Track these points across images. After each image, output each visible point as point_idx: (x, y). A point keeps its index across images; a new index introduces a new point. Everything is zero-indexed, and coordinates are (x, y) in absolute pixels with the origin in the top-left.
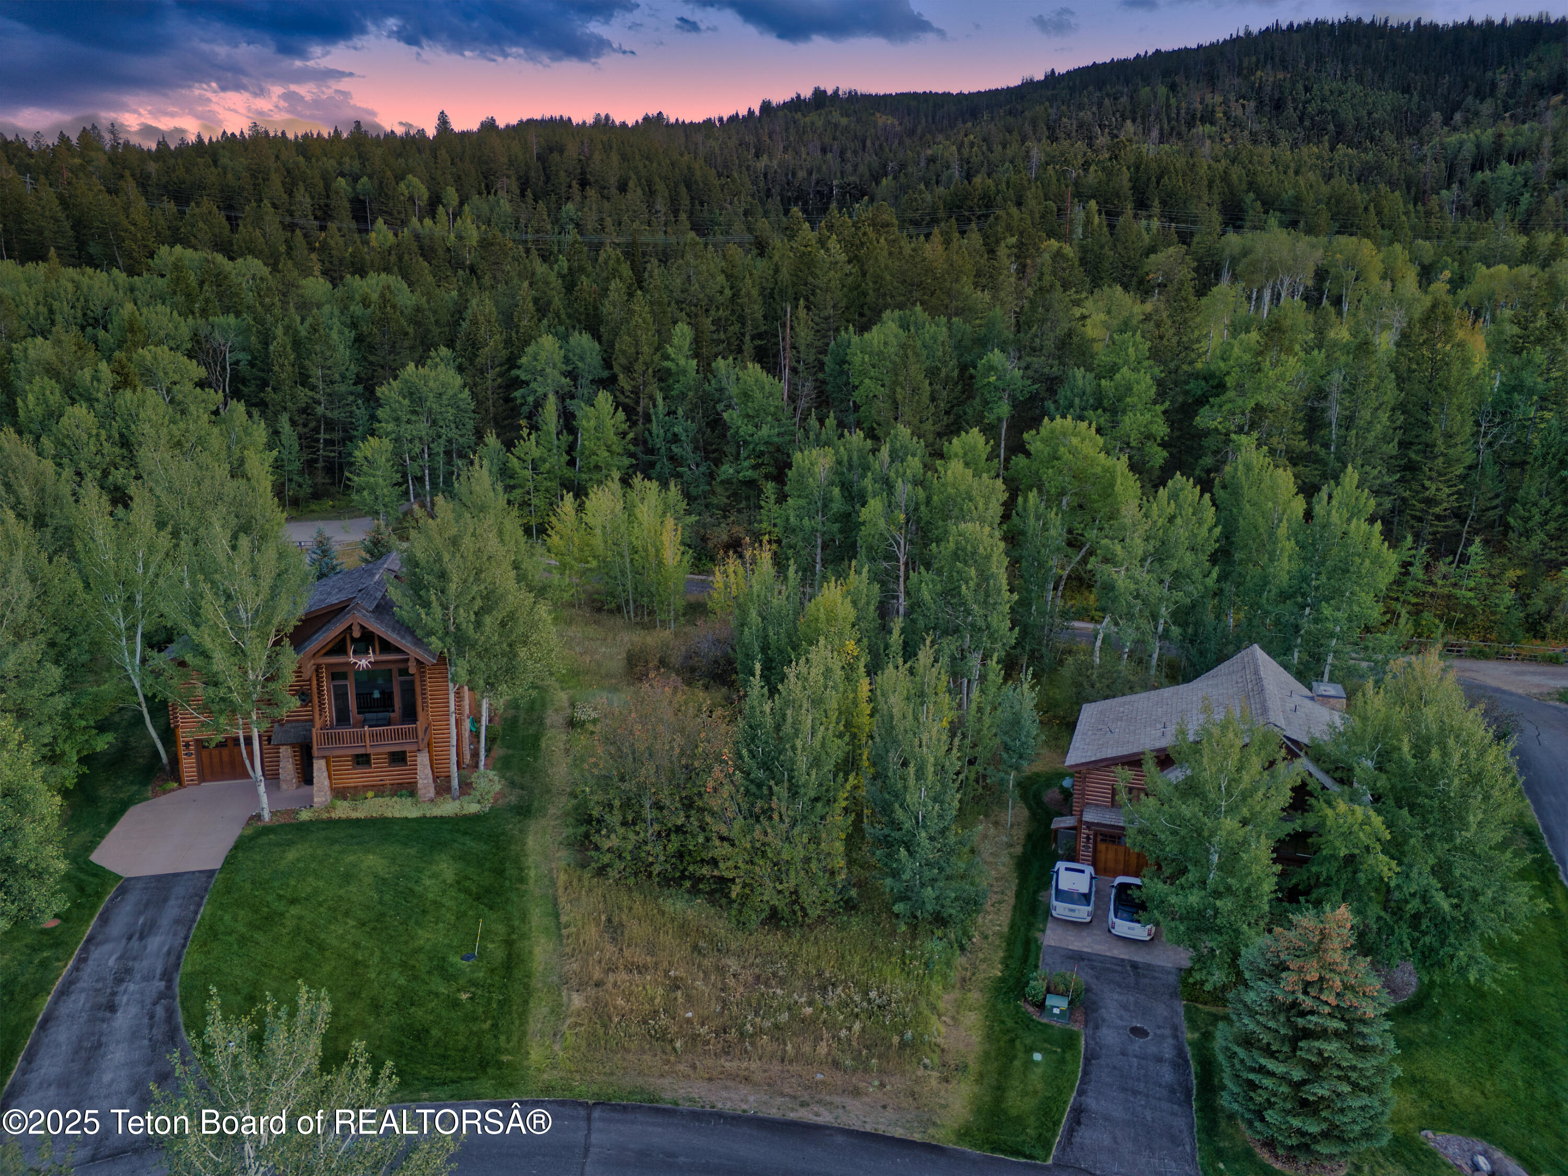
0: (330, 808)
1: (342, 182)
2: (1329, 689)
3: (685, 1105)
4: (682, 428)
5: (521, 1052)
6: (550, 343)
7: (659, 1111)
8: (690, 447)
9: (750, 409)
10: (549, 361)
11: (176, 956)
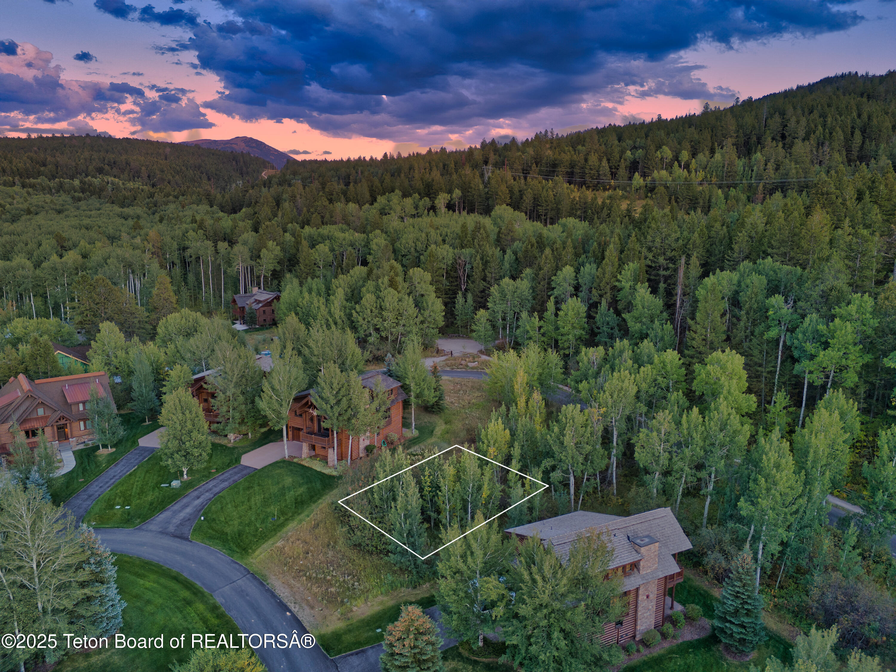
0: (304, 460)
1: (629, 153)
2: (647, 540)
3: (269, 586)
4: (612, 317)
5: (254, 551)
6: (568, 271)
7: (262, 584)
8: (616, 329)
9: (635, 313)
10: (565, 279)
11: (223, 489)
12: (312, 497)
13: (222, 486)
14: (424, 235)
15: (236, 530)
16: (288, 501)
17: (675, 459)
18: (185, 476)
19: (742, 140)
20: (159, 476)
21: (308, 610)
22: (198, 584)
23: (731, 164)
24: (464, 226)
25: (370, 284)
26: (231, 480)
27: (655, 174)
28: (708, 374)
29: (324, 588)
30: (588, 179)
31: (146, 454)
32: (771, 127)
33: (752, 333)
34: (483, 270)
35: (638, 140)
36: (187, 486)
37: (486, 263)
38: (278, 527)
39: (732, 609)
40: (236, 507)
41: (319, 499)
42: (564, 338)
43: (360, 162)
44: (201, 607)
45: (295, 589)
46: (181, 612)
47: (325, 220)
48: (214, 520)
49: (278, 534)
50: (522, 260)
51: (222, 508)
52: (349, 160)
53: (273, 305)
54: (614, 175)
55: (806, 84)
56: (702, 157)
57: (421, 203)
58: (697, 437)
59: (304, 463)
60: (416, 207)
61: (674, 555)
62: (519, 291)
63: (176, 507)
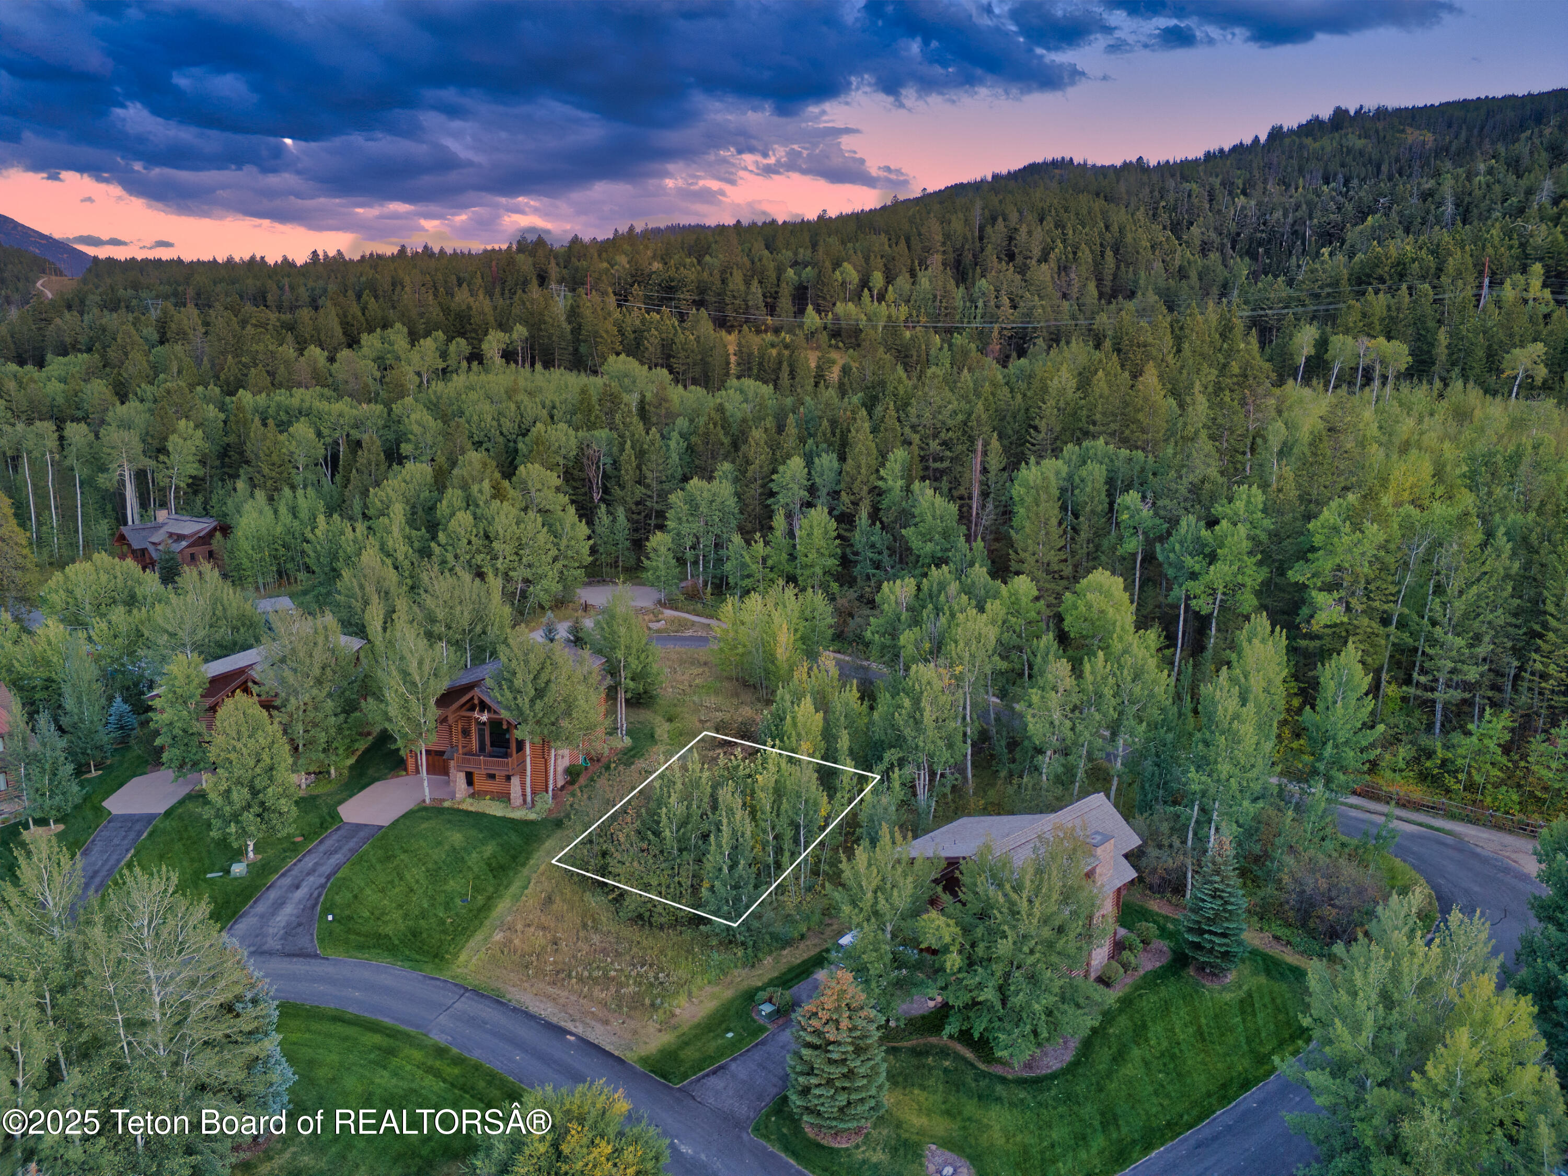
0: (463, 801)
1: (790, 272)
2: (1099, 838)
3: (514, 1003)
4: (878, 537)
5: (456, 956)
6: (796, 463)
7: (498, 1002)
8: (886, 552)
9: (922, 528)
10: (793, 478)
11: (338, 868)
12: (514, 858)
13: (334, 860)
14: (513, 406)
15: (403, 928)
16: (476, 869)
17: (1079, 728)
18: (251, 855)
19: (951, 256)
20: (192, 860)
21: (599, 1028)
22: (387, 1021)
23: (946, 294)
24: (584, 391)
25: (453, 495)
26: (345, 849)
27: (840, 308)
28: (1089, 607)
29: (613, 990)
30: (730, 313)
31: (138, 827)
32: (993, 239)
33: (1098, 547)
34: (639, 467)
35: (801, 250)
36: (262, 871)
37: (641, 454)
38: (480, 913)
39: (1210, 914)
40: (382, 891)
41: (528, 859)
42: (807, 572)
43: (255, 266)
44: (417, 1055)
45: (562, 1001)
46: (385, 1068)
47: (278, 378)
48: (350, 918)
49: (487, 923)
50: (701, 448)
51: (356, 897)
52: (230, 261)
53: (214, 542)
54: (772, 309)
55: (1004, 172)
56: (903, 281)
57: (452, 347)
58: (1108, 692)
59: (465, 806)
60: (444, 355)
61: (1126, 856)
62: (719, 500)
63: (261, 908)
